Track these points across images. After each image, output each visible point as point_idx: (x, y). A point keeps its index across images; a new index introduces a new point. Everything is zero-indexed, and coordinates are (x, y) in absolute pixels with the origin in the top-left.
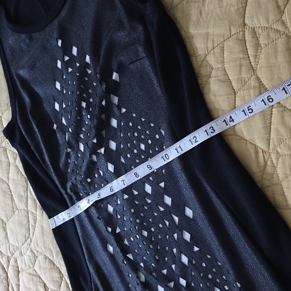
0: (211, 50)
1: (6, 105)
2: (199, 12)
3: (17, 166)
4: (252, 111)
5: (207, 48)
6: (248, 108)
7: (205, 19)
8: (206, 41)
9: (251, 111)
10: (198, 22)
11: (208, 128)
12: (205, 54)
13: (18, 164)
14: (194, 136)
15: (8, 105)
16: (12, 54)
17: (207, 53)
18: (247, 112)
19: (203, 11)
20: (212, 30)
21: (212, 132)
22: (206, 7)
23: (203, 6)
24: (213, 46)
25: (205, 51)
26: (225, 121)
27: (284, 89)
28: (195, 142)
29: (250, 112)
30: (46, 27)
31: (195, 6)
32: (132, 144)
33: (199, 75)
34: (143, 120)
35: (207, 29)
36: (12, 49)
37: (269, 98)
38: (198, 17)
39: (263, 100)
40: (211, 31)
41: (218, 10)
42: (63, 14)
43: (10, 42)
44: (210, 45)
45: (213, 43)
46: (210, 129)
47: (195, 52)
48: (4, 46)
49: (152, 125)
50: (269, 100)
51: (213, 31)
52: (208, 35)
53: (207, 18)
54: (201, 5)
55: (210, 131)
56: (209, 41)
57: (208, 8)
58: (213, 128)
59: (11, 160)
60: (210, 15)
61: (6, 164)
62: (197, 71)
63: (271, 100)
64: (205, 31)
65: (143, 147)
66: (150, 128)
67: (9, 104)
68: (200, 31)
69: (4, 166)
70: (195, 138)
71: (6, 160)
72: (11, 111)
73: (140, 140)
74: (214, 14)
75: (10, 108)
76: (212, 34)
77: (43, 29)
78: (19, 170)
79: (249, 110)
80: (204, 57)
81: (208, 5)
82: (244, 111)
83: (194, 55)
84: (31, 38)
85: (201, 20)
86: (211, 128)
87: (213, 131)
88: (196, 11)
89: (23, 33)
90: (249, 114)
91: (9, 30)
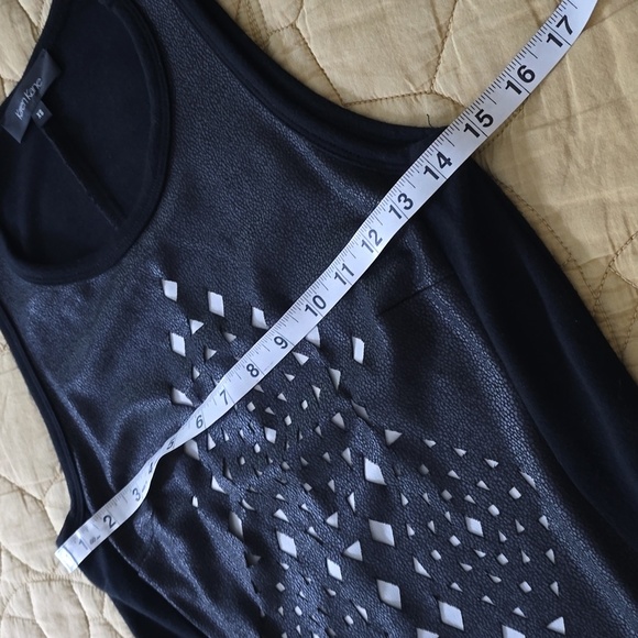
0: (622, 243)
1: (50, 471)
2: (562, 149)
3: (107, 624)
4: (491, 121)
5: (611, 240)
6: (477, 116)
7: (583, 165)
8: (602, 223)
9: (487, 121)
10: (565, 177)
11: (395, 199)
12: (607, 257)
13: (110, 619)
14: (369, 230)
15: (54, 470)
16: (44, 341)
17: (611, 253)
18: (478, 125)
19: (572, 146)
20: (614, 192)
21: (406, 208)
22: (581, 134)
23: (572, 130)
24: (629, 232)
25: (607, 250)
26: (427, 169)
27: (551, 37)
28: (377, 243)
29: (485, 125)
30: (124, 255)
31: (546, 136)
32: (441, 521)
33: (601, 316)
34: (462, 452)
35: (598, 191)
36: (42, 329)
37: (522, 71)
38: (560, 162)
39: (510, 84)
40: (610, 194)
41: (621, 136)
42: (164, 216)
43: (32, 311)
44: (618, 233)
45: (626, 224)
46: (400, 201)
47: (575, 256)
48: (17, 323)
49: (493, 463)
50: (523, 77)
51: (619, 193)
52: (603, 206)
53: (588, 161)
54: (564, 131)
55: (402, 205)
56: (612, 222)
57: (587, 135)
58: (405, 196)
59: (90, 610)
60: (596, 152)
61: (77, 622)
62: (591, 306)
63: (528, 76)
64: (592, 196)
65: (475, 526)
66: (487, 473)
67: (58, 467)
68: (579, 199)
69: (71, 627)
70: (373, 234)
71: (75, 611)
72: (65, 483)
73: (462, 510)
74: (611, 148)
75: (63, 476)
76: (616, 200)
77: (118, 261)
78: (116, 633)
79: (481, 120)
80: (605, 265)
81: (585, 127)
82: (468, 127)
83: (573, 264)
84: (87, 292)
85: (573, 170)
86: (403, 198)
87: (408, 204)
88: (553, 147)
89: (65, 282)
90: (485, 129)
91: (24, 283)
